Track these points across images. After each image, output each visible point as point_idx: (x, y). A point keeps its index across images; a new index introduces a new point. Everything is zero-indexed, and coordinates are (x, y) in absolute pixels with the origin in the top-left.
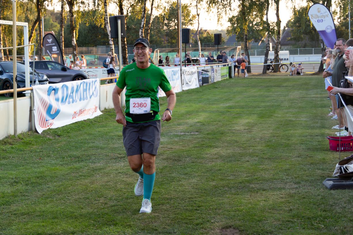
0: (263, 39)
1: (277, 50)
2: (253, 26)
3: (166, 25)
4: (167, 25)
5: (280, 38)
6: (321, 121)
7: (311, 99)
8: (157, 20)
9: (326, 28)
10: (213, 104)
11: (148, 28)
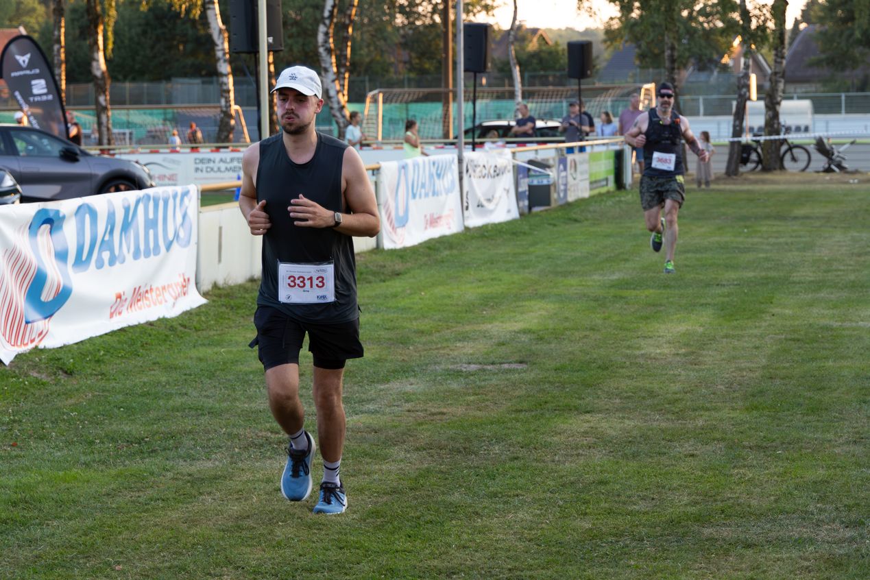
0: (724, 61)
1: (775, 99)
2: (692, 17)
3: (402, 9)
4: (408, 12)
5: (783, 58)
10: (566, 274)
11: (347, 22)
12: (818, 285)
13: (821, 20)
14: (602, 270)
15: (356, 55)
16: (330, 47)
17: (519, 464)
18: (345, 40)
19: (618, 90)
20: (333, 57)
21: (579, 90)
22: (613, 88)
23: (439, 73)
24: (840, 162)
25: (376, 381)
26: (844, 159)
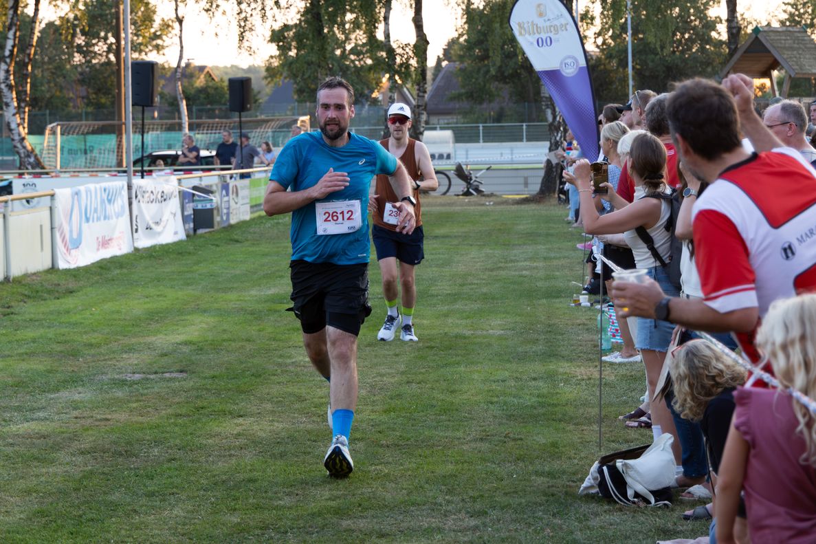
0: (374, 95)
1: (419, 129)
2: (344, 56)
3: (79, 49)
4: (85, 51)
5: (425, 92)
6: (548, 337)
7: (517, 273)
8: (54, 33)
9: (561, 63)
10: (226, 290)
11: (27, 60)
12: (454, 297)
13: (461, 58)
14: (259, 285)
15: (36, 90)
16: (11, 84)
17: (175, 464)
18: (26, 76)
19: (277, 123)
20: (14, 93)
21: (240, 122)
22: (272, 120)
23: (113, 107)
24: (478, 186)
25: (46, 390)
26: (481, 183)
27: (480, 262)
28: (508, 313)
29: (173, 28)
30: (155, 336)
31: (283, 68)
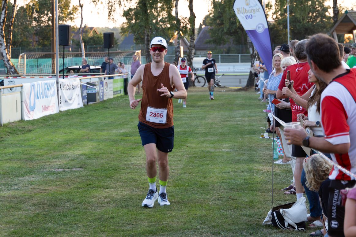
0: (171, 41)
1: (191, 57)
2: (157, 23)
3: (35, 19)
4: (38, 20)
5: (194, 40)
6: (249, 152)
7: (235, 123)
8: (23, 12)
9: (257, 27)
10: (102, 130)
11: (11, 24)
12: (206, 134)
13: (211, 24)
14: (117, 128)
15: (15, 38)
16: (3, 35)
17: (77, 210)
18: (10, 32)
19: (126, 53)
20: (5, 39)
21: (109, 53)
22: (123, 52)
23: (51, 46)
24: (218, 83)
25: (18, 176)
26: (220, 82)
27: (218, 118)
28: (231, 141)
29: (78, 10)
30: (69, 151)
31: (129, 28)
